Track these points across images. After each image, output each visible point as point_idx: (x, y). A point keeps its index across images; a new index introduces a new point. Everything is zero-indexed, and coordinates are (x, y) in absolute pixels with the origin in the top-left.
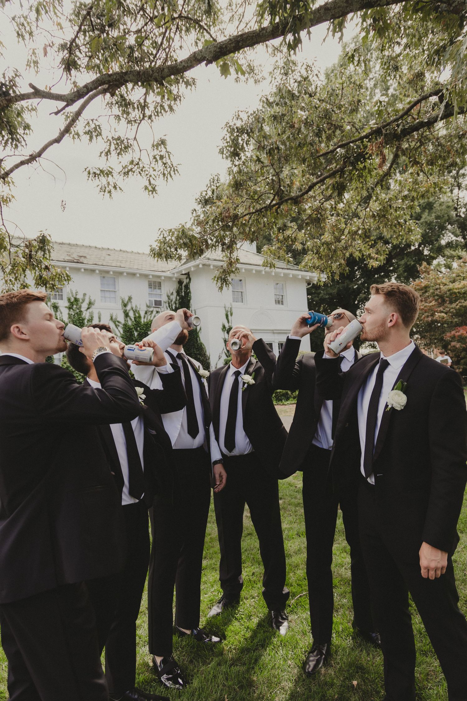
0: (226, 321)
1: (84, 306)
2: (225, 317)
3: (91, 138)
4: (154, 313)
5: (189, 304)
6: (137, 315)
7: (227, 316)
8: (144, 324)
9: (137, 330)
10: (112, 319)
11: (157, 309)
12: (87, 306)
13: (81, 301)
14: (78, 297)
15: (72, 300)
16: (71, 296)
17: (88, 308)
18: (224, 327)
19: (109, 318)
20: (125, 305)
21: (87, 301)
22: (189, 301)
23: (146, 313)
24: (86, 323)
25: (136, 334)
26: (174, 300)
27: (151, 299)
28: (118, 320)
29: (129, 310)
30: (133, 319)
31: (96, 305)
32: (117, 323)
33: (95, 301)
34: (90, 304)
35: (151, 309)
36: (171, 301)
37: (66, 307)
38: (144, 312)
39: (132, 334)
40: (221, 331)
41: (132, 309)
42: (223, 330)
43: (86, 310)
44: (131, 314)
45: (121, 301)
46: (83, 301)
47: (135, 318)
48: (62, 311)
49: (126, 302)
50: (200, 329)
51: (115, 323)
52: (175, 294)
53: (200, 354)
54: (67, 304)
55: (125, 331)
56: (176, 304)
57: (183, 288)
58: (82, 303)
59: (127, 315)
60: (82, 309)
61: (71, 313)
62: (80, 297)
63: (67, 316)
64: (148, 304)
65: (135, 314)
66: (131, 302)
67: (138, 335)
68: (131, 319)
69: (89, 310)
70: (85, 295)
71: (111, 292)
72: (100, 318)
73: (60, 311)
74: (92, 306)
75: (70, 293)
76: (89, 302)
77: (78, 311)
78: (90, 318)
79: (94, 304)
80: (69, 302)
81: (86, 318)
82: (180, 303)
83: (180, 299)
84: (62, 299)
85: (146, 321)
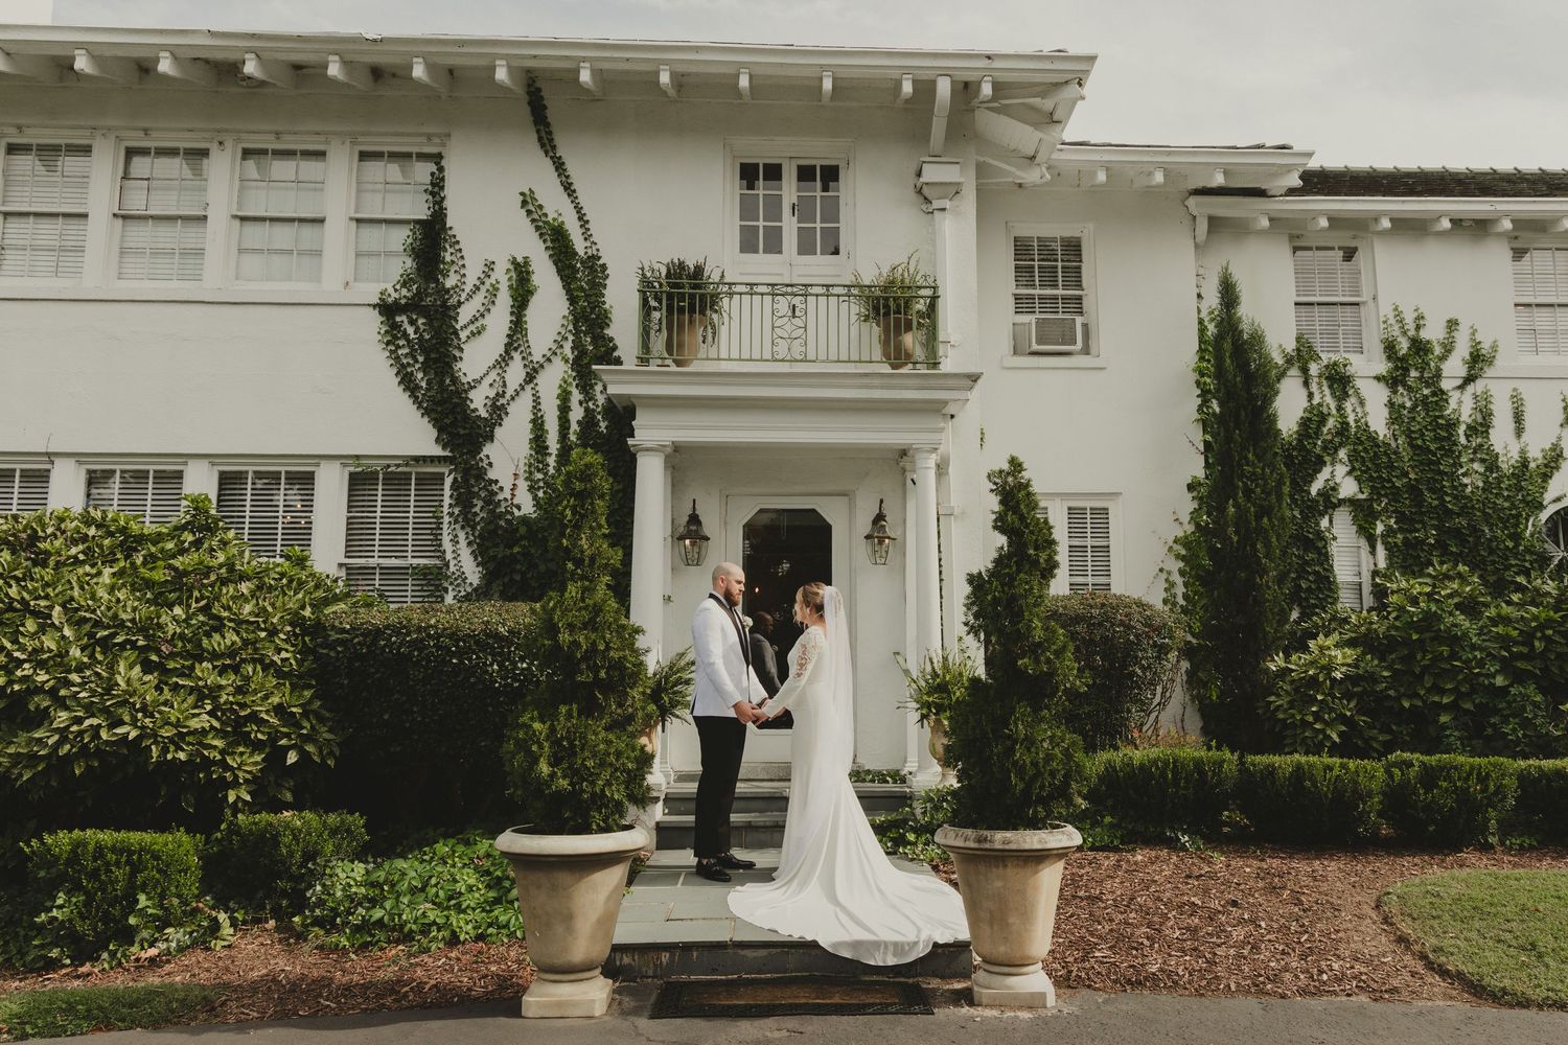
1: (1454, 369)
12: (1463, 372)
13: (1438, 350)
14: (1424, 335)
15: (1404, 346)
16: (1396, 332)
17: (1469, 379)
19: (1562, 417)
21: (1462, 351)
24: (1463, 440)
31: (1502, 365)
33: (1494, 348)
34: (1478, 361)
37: (1378, 378)
43: (1461, 387)
46: (1448, 349)
48: (1364, 392)
54: (1382, 367)
58: (1443, 358)
60: (1445, 385)
61: (1398, 400)
62: (1433, 333)
63: (1385, 412)
69: (1470, 389)
70: (1452, 325)
71: (1558, 309)
72: (1518, 418)
73: (1357, 393)
74: (1485, 368)
75: (1392, 321)
76: (1471, 354)
77: (1426, 392)
78: (1480, 420)
79: (1491, 363)
80: (1389, 358)
81: (1462, 419)
84: (1360, 349)
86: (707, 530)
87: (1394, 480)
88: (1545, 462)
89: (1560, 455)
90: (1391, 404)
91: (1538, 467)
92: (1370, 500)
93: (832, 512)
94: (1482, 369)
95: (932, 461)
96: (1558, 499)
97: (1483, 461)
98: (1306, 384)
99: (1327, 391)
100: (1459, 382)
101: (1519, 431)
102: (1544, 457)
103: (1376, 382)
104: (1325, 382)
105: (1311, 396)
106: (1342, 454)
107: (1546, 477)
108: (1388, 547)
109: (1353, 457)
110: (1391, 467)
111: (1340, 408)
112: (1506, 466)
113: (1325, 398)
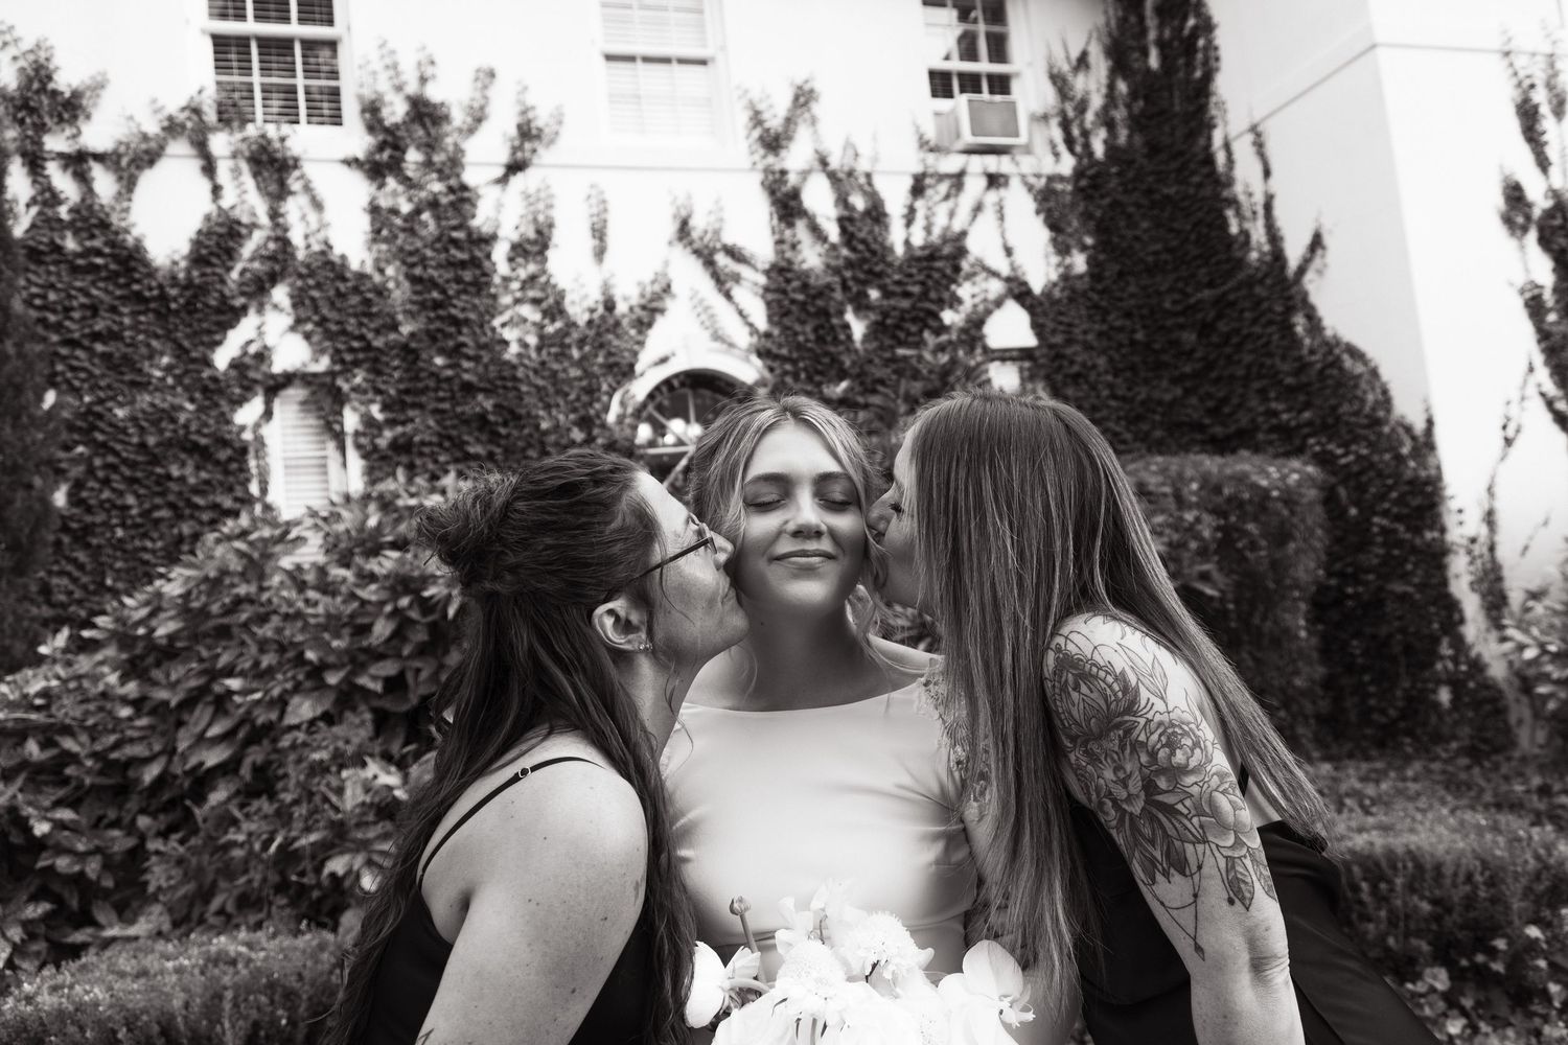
0: (1524, 152)
1: (482, 158)
2: (1514, 126)
4: (975, 185)
5: (1202, 109)
6: (859, 203)
7: (1528, 115)
8: (912, 258)
9: (861, 306)
10: (684, 230)
11: (992, 163)
12: (503, 156)
13: (458, 117)
14: (434, 93)
15: (396, 111)
17: (515, 167)
18: (1515, 195)
19: (671, 228)
20: (773, 143)
21: (502, 122)
22: (1200, 92)
23: (918, 188)
24: (502, 267)
25: (858, 328)
26: (1097, 102)
28: (729, 238)
29: (805, 174)
30: (833, 233)
31: (570, 145)
32: (722, 260)
33: (557, 116)
34: (527, 133)
35: (951, 164)
36: (1082, 107)
37: (351, 162)
38: (908, 182)
39: (832, 333)
40: (1499, 230)
41: (824, 162)
42: (1508, 220)
43: (503, 180)
44: (819, 199)
45: (743, 118)
46: (478, 118)
47: (844, 222)
48: (321, 189)
49: (775, 122)
50: (1317, 243)
51: (709, 263)
52: (1100, 66)
53: (1330, 426)
54: (361, 144)
55: (779, 308)
56: (1110, 125)
57: (1151, 22)
58: (467, 132)
59: (787, 206)
60: (470, 177)
61: (385, 203)
62: (450, 91)
63: (364, 223)
64: (931, 134)
65: (842, 200)
66: (814, 121)
67: (876, 331)
68: (816, 231)
69: (517, 181)
70: (485, 76)
71: (675, 66)
72: (599, 233)
73: (307, 188)
74: (541, 150)
75: (377, 65)
76: (519, 127)
77: (437, 187)
78: (532, 235)
79: (552, 142)
80: (371, 129)
81: (501, 233)
82: (1136, 123)
83: (1134, 94)
84: (336, 119)
85: (918, 240)
87: (370, 336)
88: (643, 301)
89: (667, 289)
90: (374, 210)
91: (631, 309)
92: (331, 374)
94: (534, 151)
96: (664, 360)
97: (536, 302)
98: (209, 169)
99: (249, 182)
100: (500, 172)
101: (600, 253)
102: (642, 296)
103: (344, 169)
104: (244, 167)
105: (216, 190)
106: (280, 294)
107: (643, 325)
108: (367, 454)
109: (298, 300)
110: (366, 311)
111: (275, 215)
112: (579, 309)
113: (245, 196)
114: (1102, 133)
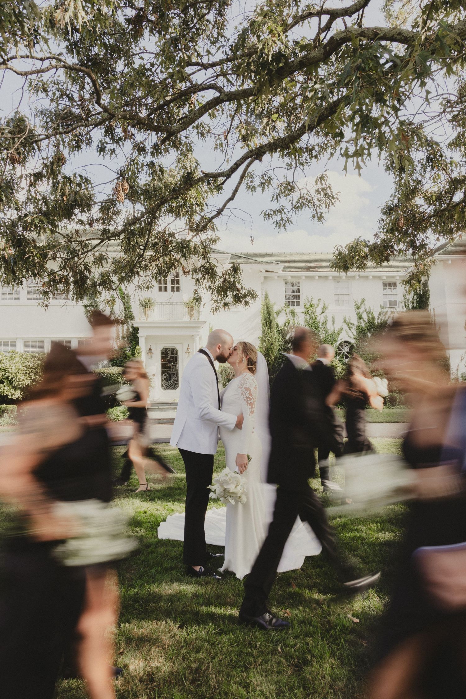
1: (318, 310)
3: (263, 189)
4: (389, 313)
5: (427, 303)
8: (379, 325)
9: (370, 331)
10: (345, 321)
11: (392, 310)
12: (321, 310)
13: (316, 306)
14: (313, 302)
15: (308, 305)
16: (307, 302)
17: (322, 313)
19: (343, 321)
20: (358, 308)
21: (321, 306)
22: (427, 299)
23: (380, 314)
24: (321, 326)
25: (369, 336)
26: (411, 299)
27: (386, 300)
28: (351, 322)
29: (363, 312)
30: (367, 321)
31: (330, 309)
32: (350, 325)
33: (329, 305)
34: (324, 308)
35: (385, 310)
36: (408, 301)
37: (303, 312)
38: (378, 313)
39: (365, 336)
41: (366, 311)
44: (365, 316)
45: (354, 304)
46: (318, 305)
47: (368, 319)
48: (299, 316)
49: (359, 305)
51: (348, 325)
52: (412, 293)
54: (304, 310)
55: (358, 333)
56: (413, 303)
57: (421, 286)
58: (317, 308)
59: (360, 317)
60: (317, 314)
61: (307, 317)
62: (315, 302)
63: (304, 321)
64: (382, 305)
65: (368, 316)
66: (365, 304)
67: (372, 336)
68: (364, 321)
69: (323, 314)
70: (319, 300)
71: (344, 296)
72: (333, 321)
73: (297, 316)
74: (326, 310)
75: (305, 298)
77: (313, 315)
78: (325, 322)
79: (328, 309)
80: (305, 307)
81: (321, 322)
82: (418, 302)
83: (417, 298)
84: (299, 305)
85: (379, 322)
86: (153, 351)
88: (339, 331)
89: (342, 330)
90: (305, 319)
91: (337, 332)
93: (179, 348)
95: (198, 338)
96: (342, 339)
97: (325, 331)
98: (286, 314)
100: (320, 313)
101: (333, 324)
104: (290, 314)
105: (287, 317)
107: (339, 334)
111: (294, 320)
112: (330, 332)
113: (290, 317)
114: (412, 304)
